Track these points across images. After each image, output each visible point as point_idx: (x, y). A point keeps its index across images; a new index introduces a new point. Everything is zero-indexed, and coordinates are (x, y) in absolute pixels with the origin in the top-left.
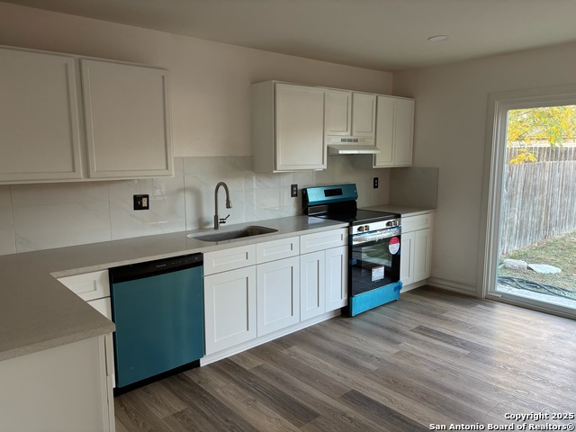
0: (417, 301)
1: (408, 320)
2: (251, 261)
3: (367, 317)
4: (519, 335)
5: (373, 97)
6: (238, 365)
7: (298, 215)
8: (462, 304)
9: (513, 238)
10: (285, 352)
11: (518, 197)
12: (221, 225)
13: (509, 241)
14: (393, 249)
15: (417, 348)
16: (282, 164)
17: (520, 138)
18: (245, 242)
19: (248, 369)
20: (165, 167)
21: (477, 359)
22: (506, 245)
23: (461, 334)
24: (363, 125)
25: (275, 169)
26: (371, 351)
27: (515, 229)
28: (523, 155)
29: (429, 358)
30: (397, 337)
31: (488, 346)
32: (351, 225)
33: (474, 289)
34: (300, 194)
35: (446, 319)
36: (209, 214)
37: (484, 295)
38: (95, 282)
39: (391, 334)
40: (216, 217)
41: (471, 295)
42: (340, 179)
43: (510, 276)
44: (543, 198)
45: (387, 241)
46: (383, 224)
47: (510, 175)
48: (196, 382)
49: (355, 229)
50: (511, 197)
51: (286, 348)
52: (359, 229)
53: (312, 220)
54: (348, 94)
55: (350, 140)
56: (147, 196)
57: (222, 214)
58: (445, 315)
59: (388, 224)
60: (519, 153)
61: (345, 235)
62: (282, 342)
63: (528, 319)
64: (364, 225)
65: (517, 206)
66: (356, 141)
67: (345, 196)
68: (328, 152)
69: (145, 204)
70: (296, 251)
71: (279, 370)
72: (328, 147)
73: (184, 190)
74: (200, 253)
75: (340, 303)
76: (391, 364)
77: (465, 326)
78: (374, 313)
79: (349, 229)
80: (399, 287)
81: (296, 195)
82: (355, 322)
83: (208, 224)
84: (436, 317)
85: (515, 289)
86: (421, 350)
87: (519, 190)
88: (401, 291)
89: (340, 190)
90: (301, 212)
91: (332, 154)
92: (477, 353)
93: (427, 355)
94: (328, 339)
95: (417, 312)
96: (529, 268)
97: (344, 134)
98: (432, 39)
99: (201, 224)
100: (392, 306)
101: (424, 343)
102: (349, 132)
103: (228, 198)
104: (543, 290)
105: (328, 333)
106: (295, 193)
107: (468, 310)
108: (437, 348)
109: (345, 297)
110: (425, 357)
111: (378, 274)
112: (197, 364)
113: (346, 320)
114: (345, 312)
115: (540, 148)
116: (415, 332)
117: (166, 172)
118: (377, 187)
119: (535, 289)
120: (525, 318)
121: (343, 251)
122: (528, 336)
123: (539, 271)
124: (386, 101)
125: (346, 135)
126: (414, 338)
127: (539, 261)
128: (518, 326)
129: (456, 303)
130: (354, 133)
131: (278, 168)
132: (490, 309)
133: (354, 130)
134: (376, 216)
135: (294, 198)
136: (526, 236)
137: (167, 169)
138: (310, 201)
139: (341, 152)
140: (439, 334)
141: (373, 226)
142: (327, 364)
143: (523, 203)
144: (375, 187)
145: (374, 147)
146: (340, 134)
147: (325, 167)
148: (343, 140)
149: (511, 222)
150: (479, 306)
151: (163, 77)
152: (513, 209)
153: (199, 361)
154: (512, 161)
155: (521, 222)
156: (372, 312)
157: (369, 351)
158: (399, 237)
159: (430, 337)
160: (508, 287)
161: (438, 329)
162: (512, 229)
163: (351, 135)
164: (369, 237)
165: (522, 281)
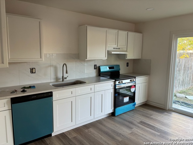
0: (141, 110)
1: (137, 118)
2: (74, 95)
3: (121, 116)
4: (180, 127)
5: (126, 32)
6: (66, 136)
7: (97, 76)
8: (159, 112)
9: (180, 85)
10: (87, 131)
11: (182, 70)
12: (65, 80)
13: (179, 87)
14: (133, 90)
15: (139, 131)
16: (89, 57)
17: (183, 49)
18: (71, 87)
19: (70, 138)
20: (40, 57)
21: (163, 137)
22: (177, 88)
23: (157, 125)
24: (122, 43)
25: (86, 59)
26: (120, 131)
27: (181, 82)
28: (184, 55)
29: (144, 136)
30: (131, 126)
31: (168, 131)
32: (116, 81)
33: (164, 106)
34: (97, 68)
35: (152, 119)
36: (60, 75)
37: (168, 109)
38: (4, 103)
39: (129, 124)
40: (63, 77)
41: (162, 109)
42: (114, 63)
43: (178, 100)
44: (191, 71)
45: (130, 87)
46: (128, 81)
47: (179, 62)
48: (48, 143)
49: (117, 83)
50: (179, 71)
51: (87, 129)
52: (119, 82)
53: (102, 78)
54: (117, 31)
55: (117, 49)
56: (35, 68)
57: (65, 75)
58: (152, 116)
59: (130, 81)
60: (183, 54)
61: (113, 85)
62: (86, 126)
63: (184, 119)
64: (120, 81)
65: (182, 74)
66: (119, 49)
67: (115, 69)
68: (108, 53)
69: (34, 71)
70: (93, 91)
71: (82, 139)
72: (108, 51)
73: (50, 66)
74: (51, 92)
75: (111, 111)
76: (127, 138)
77: (159, 122)
78: (124, 115)
79: (115, 82)
80: (135, 105)
81: (96, 69)
82: (116, 118)
83: (60, 79)
84: (148, 117)
85: (180, 106)
86: (141, 132)
87: (182, 68)
88: (135, 106)
89: (113, 67)
90: (98, 75)
91: (109, 54)
92: (163, 134)
93: (143, 134)
94: (105, 126)
95: (141, 115)
96: (186, 97)
97: (114, 46)
98: (148, 10)
99: (57, 79)
100: (132, 112)
101: (142, 129)
102: (116, 46)
103: (66, 69)
104: (190, 107)
105: (105, 123)
106: (96, 68)
107: (161, 115)
108: (147, 131)
109: (113, 109)
110: (142, 135)
111: (126, 99)
112: (51, 135)
113: (113, 117)
114: (113, 114)
115: (191, 53)
116: (139, 124)
117: (40, 59)
118: (128, 66)
119: (187, 106)
120: (183, 119)
121: (112, 91)
122: (184, 127)
123: (189, 98)
124: (131, 34)
125: (115, 46)
126: (138, 127)
127: (190, 94)
128: (180, 123)
129: (156, 111)
130: (118, 46)
131: (87, 58)
132: (169, 114)
133: (118, 45)
134: (126, 77)
135: (95, 70)
136: (185, 85)
137: (41, 58)
138: (101, 71)
139: (112, 53)
140: (149, 125)
141: (124, 81)
142: (102, 137)
143: (184, 73)
144: (127, 66)
145: (126, 51)
146: (113, 46)
147: (106, 58)
148: (114, 48)
149: (179, 80)
150: (165, 113)
151: (40, 22)
152: (180, 75)
153: (51, 134)
154: (180, 57)
155: (183, 80)
156: (124, 114)
157: (119, 132)
158: (135, 86)
159: (145, 126)
160: (177, 105)
161: (148, 123)
162: (180, 82)
163: (117, 47)
164: (123, 86)
165: (183, 103)
